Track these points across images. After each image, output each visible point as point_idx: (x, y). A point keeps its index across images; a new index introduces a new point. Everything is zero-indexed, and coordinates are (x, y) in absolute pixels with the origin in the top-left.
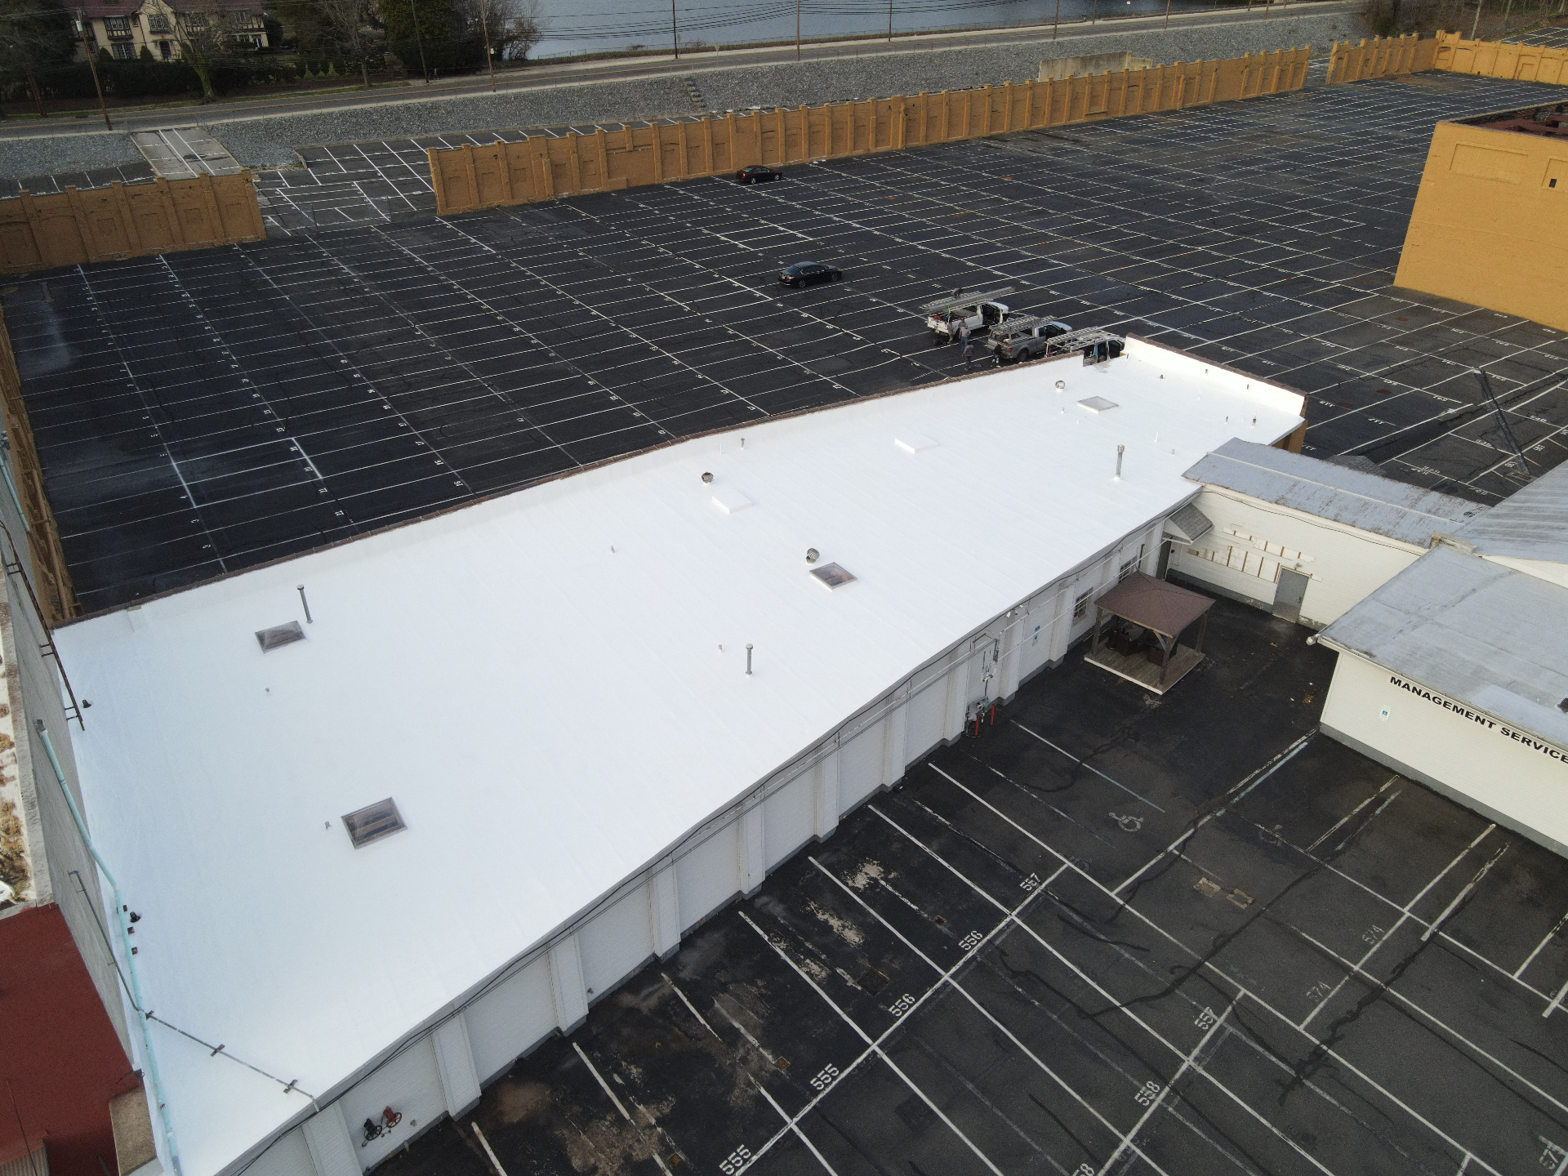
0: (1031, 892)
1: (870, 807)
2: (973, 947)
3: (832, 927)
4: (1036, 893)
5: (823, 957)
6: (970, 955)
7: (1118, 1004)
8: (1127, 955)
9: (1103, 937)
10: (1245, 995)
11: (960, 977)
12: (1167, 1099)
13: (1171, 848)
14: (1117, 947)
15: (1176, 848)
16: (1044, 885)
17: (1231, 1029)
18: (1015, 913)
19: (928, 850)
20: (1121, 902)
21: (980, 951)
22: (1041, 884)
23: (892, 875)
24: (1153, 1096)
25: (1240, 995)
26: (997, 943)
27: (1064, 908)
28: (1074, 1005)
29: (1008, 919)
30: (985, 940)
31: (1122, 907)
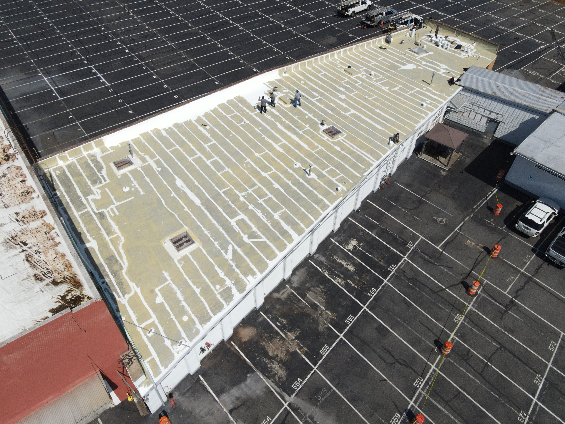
0: (410, 249)
1: (349, 218)
2: (393, 270)
3: (343, 265)
4: (412, 249)
5: (342, 276)
6: (392, 273)
7: (444, 288)
8: (445, 270)
9: (437, 264)
10: (486, 282)
11: (390, 281)
12: (464, 320)
13: (456, 229)
14: (442, 267)
15: (458, 230)
16: (414, 246)
17: (483, 295)
18: (406, 256)
19: (372, 234)
20: (442, 251)
21: (396, 271)
22: (413, 245)
23: (361, 244)
24: (460, 319)
25: (485, 282)
26: (401, 268)
27: (422, 254)
28: (430, 288)
29: (404, 259)
30: (397, 267)
31: (442, 252)
